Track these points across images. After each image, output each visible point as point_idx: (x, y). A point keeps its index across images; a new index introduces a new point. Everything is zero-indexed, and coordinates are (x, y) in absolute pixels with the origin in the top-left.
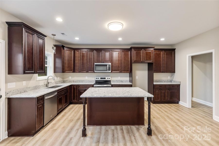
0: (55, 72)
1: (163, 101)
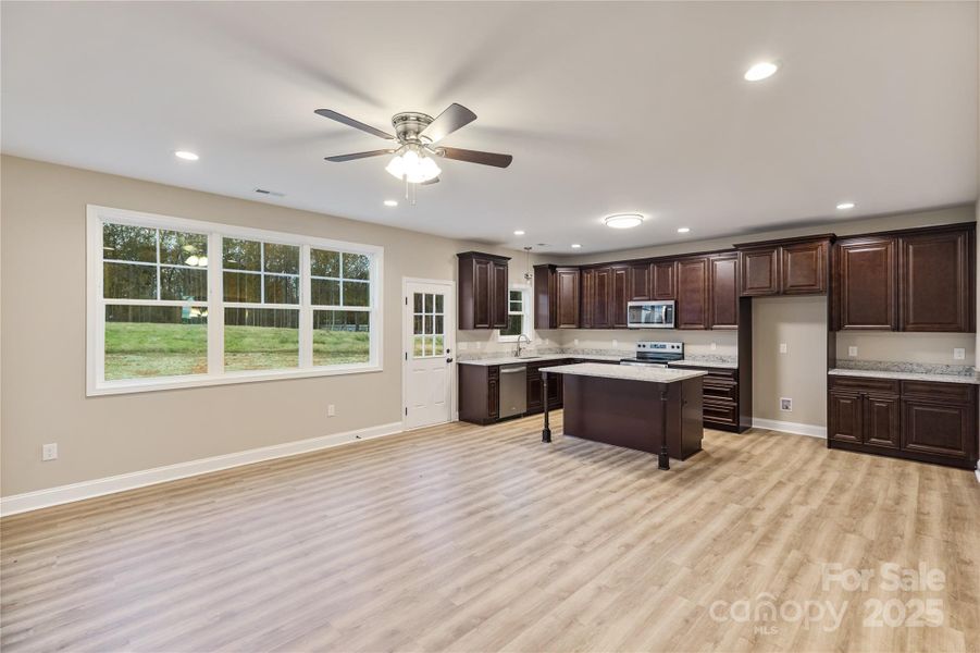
0: (536, 326)
1: (874, 442)
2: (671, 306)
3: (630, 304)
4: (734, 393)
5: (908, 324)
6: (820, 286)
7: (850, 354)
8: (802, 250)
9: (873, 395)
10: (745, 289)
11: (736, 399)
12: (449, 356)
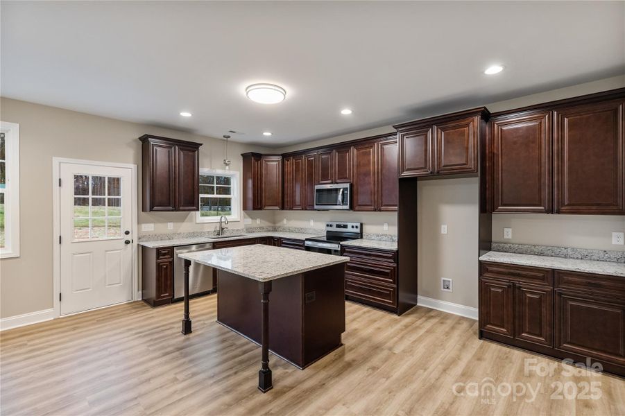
0: (245, 208)
1: (526, 338)
2: (346, 189)
3: (317, 187)
4: (394, 275)
5: (563, 205)
6: (472, 165)
7: (506, 237)
8: (454, 128)
9: (524, 284)
10: (403, 171)
11: (396, 281)
12: (128, 237)
